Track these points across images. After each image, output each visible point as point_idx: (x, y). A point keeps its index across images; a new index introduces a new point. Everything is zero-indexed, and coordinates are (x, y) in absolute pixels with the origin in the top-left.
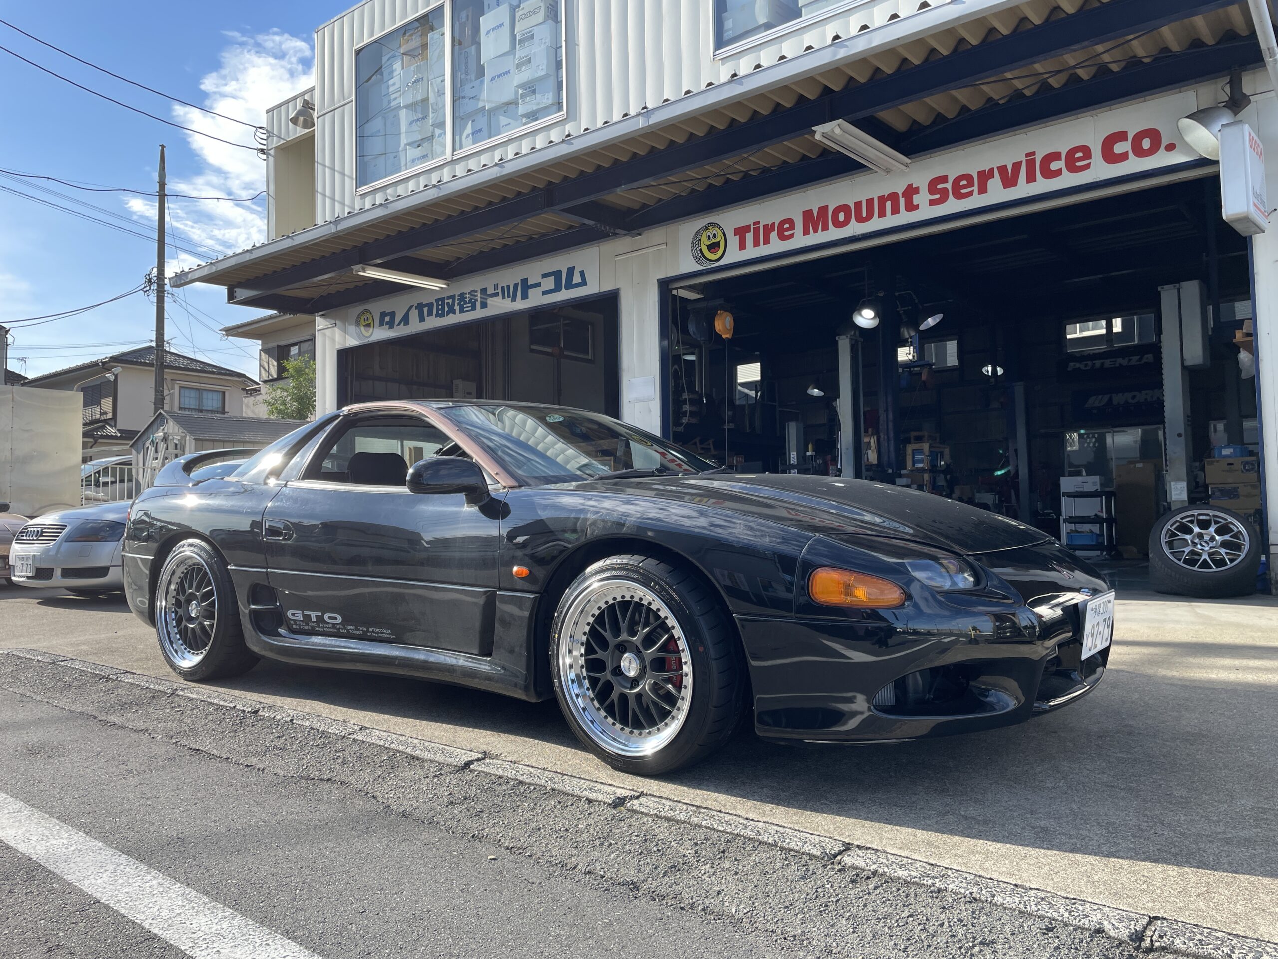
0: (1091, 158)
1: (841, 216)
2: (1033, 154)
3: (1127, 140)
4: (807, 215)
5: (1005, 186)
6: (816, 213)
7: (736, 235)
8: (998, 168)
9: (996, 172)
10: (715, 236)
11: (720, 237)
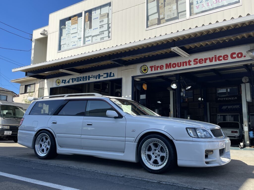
0: (228, 57)
1: (174, 66)
2: (216, 56)
5: (210, 62)
6: (168, 64)
7: (150, 68)
8: (209, 58)
9: (208, 59)
10: (145, 68)
11: (146, 68)
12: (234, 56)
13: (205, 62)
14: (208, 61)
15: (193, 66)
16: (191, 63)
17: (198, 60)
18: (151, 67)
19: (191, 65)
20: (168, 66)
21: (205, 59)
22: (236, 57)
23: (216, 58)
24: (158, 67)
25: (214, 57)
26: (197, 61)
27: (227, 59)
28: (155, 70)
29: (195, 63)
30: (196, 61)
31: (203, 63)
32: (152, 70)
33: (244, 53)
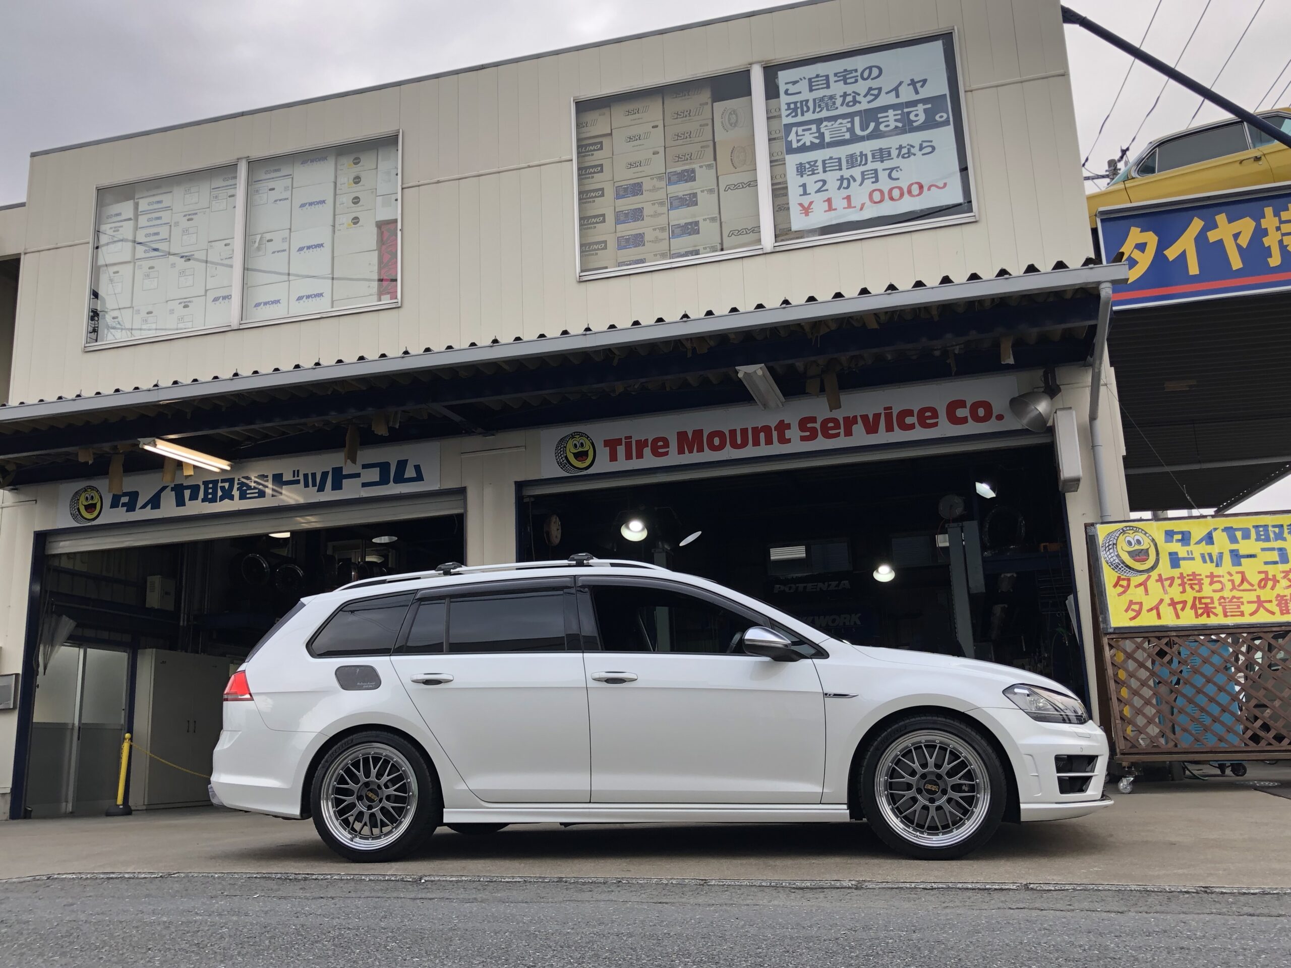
0: (937, 418)
1: (717, 441)
2: (890, 408)
3: (965, 407)
4: (682, 436)
5: (868, 433)
6: (690, 436)
7: (605, 446)
8: (860, 416)
9: (859, 419)
10: (582, 445)
11: (587, 447)
12: (961, 413)
13: (848, 433)
14: (859, 429)
15: (797, 446)
16: (788, 434)
17: (819, 421)
18: (612, 444)
19: (789, 441)
20: (687, 442)
21: (846, 419)
22: (969, 419)
23: (889, 417)
24: (641, 445)
25: (883, 412)
26: (815, 428)
27: (936, 425)
28: (629, 457)
29: (808, 434)
30: (809, 425)
31: (838, 435)
32: (613, 457)
33: (999, 405)
